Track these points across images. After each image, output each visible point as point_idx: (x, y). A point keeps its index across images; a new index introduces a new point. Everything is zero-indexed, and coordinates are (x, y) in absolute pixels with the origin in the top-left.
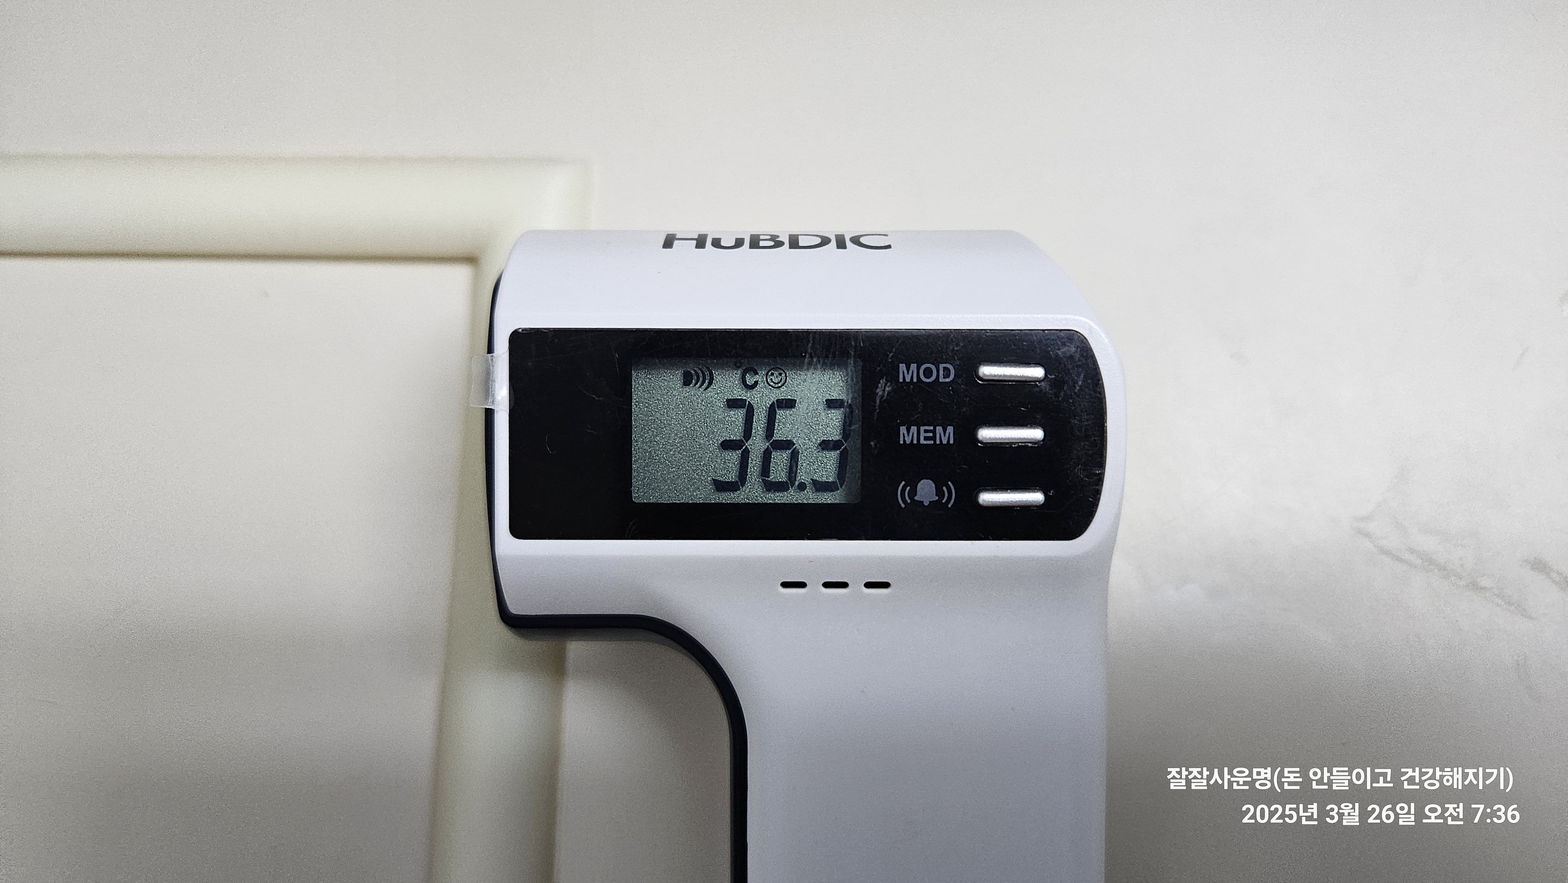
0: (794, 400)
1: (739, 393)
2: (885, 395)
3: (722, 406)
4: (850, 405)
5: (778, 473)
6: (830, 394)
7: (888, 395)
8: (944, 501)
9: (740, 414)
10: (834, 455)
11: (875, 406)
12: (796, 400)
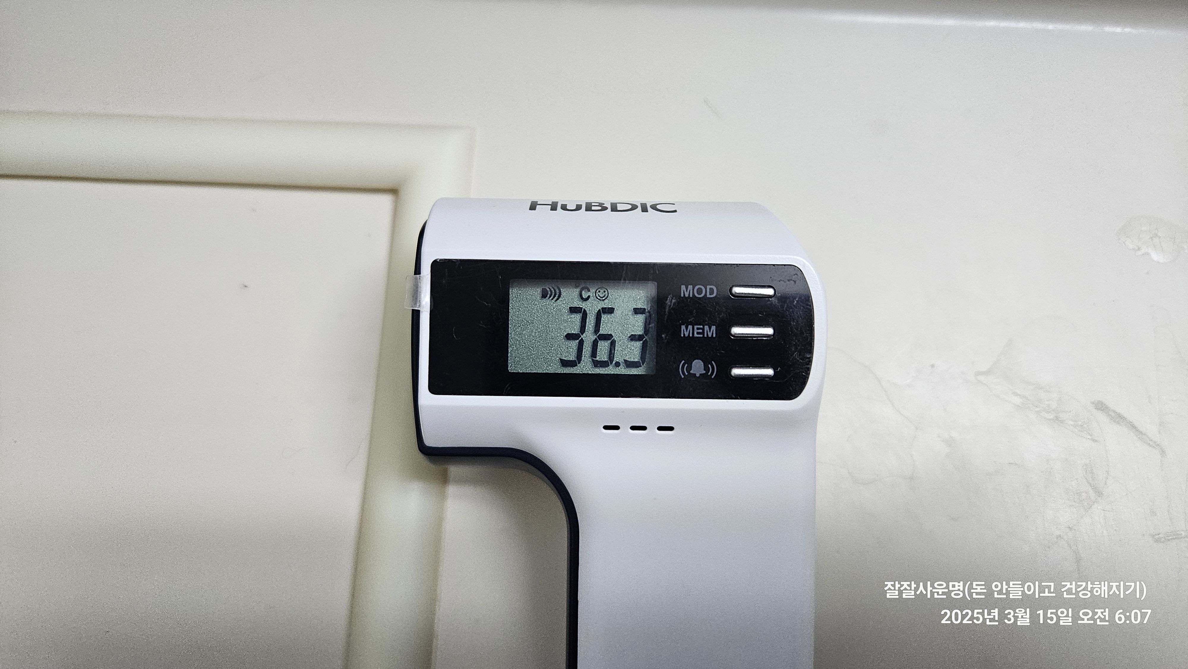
0: (612, 308)
1: (577, 303)
2: (672, 304)
3: (566, 312)
4: (649, 311)
5: (602, 355)
6: (636, 305)
7: (673, 305)
8: (709, 374)
9: (578, 317)
10: (639, 344)
11: (665, 312)
12: (614, 309)
